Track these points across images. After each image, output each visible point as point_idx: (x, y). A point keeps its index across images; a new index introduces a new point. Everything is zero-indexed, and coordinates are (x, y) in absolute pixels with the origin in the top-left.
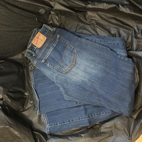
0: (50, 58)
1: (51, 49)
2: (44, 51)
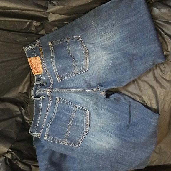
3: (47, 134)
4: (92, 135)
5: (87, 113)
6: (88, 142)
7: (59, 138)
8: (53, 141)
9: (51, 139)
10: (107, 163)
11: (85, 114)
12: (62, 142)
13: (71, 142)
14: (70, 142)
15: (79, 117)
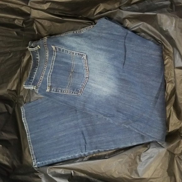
3: (50, 85)
4: (93, 80)
5: (85, 57)
6: (90, 88)
7: (62, 88)
8: (56, 91)
9: (55, 90)
10: (107, 112)
11: (82, 59)
12: (64, 92)
13: (74, 90)
14: (72, 91)
15: (79, 64)
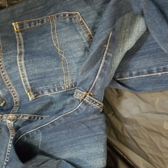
0: (35, 79)
1: (20, 61)
2: (11, 79)
